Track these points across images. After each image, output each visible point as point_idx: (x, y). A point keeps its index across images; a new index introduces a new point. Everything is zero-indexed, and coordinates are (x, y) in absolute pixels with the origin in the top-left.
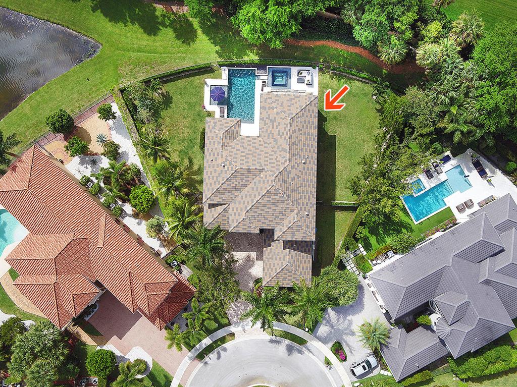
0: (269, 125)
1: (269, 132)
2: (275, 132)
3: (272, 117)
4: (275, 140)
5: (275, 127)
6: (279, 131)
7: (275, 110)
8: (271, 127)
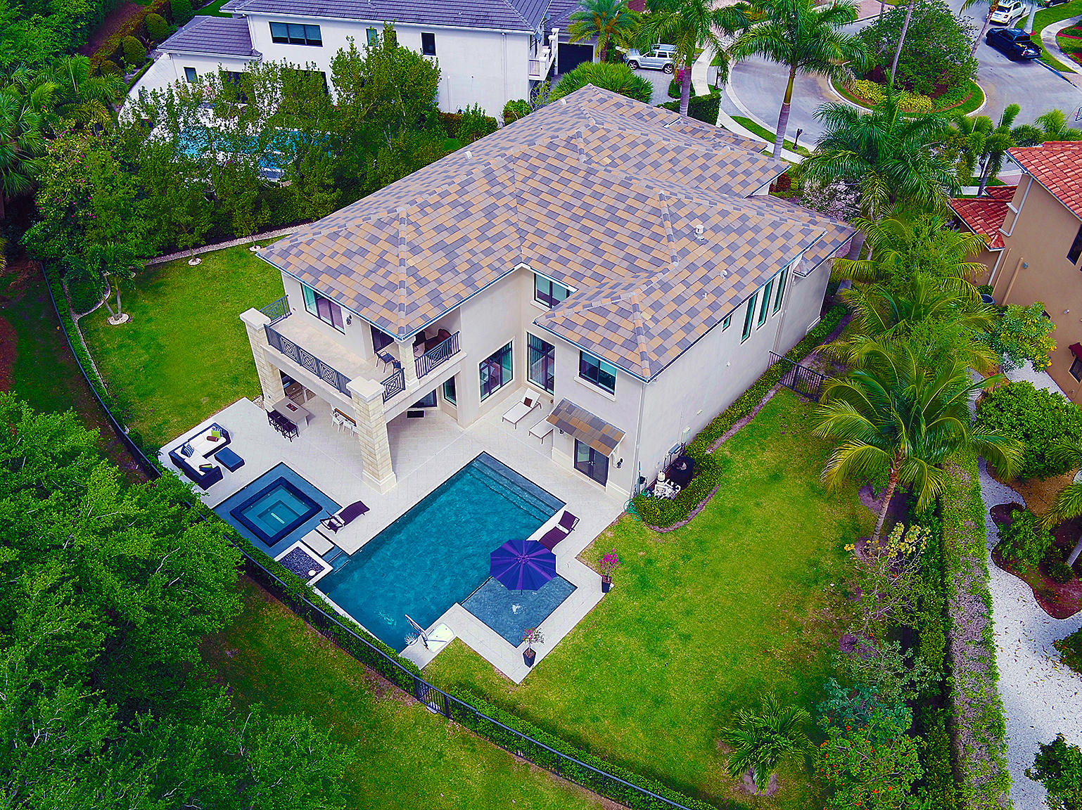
0: (468, 256)
1: (487, 244)
2: (470, 227)
3: (440, 259)
4: (490, 212)
5: (458, 235)
6: (459, 218)
7: (411, 263)
8: (469, 246)
